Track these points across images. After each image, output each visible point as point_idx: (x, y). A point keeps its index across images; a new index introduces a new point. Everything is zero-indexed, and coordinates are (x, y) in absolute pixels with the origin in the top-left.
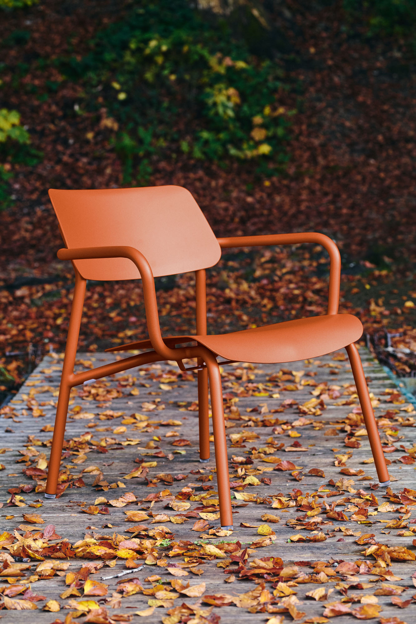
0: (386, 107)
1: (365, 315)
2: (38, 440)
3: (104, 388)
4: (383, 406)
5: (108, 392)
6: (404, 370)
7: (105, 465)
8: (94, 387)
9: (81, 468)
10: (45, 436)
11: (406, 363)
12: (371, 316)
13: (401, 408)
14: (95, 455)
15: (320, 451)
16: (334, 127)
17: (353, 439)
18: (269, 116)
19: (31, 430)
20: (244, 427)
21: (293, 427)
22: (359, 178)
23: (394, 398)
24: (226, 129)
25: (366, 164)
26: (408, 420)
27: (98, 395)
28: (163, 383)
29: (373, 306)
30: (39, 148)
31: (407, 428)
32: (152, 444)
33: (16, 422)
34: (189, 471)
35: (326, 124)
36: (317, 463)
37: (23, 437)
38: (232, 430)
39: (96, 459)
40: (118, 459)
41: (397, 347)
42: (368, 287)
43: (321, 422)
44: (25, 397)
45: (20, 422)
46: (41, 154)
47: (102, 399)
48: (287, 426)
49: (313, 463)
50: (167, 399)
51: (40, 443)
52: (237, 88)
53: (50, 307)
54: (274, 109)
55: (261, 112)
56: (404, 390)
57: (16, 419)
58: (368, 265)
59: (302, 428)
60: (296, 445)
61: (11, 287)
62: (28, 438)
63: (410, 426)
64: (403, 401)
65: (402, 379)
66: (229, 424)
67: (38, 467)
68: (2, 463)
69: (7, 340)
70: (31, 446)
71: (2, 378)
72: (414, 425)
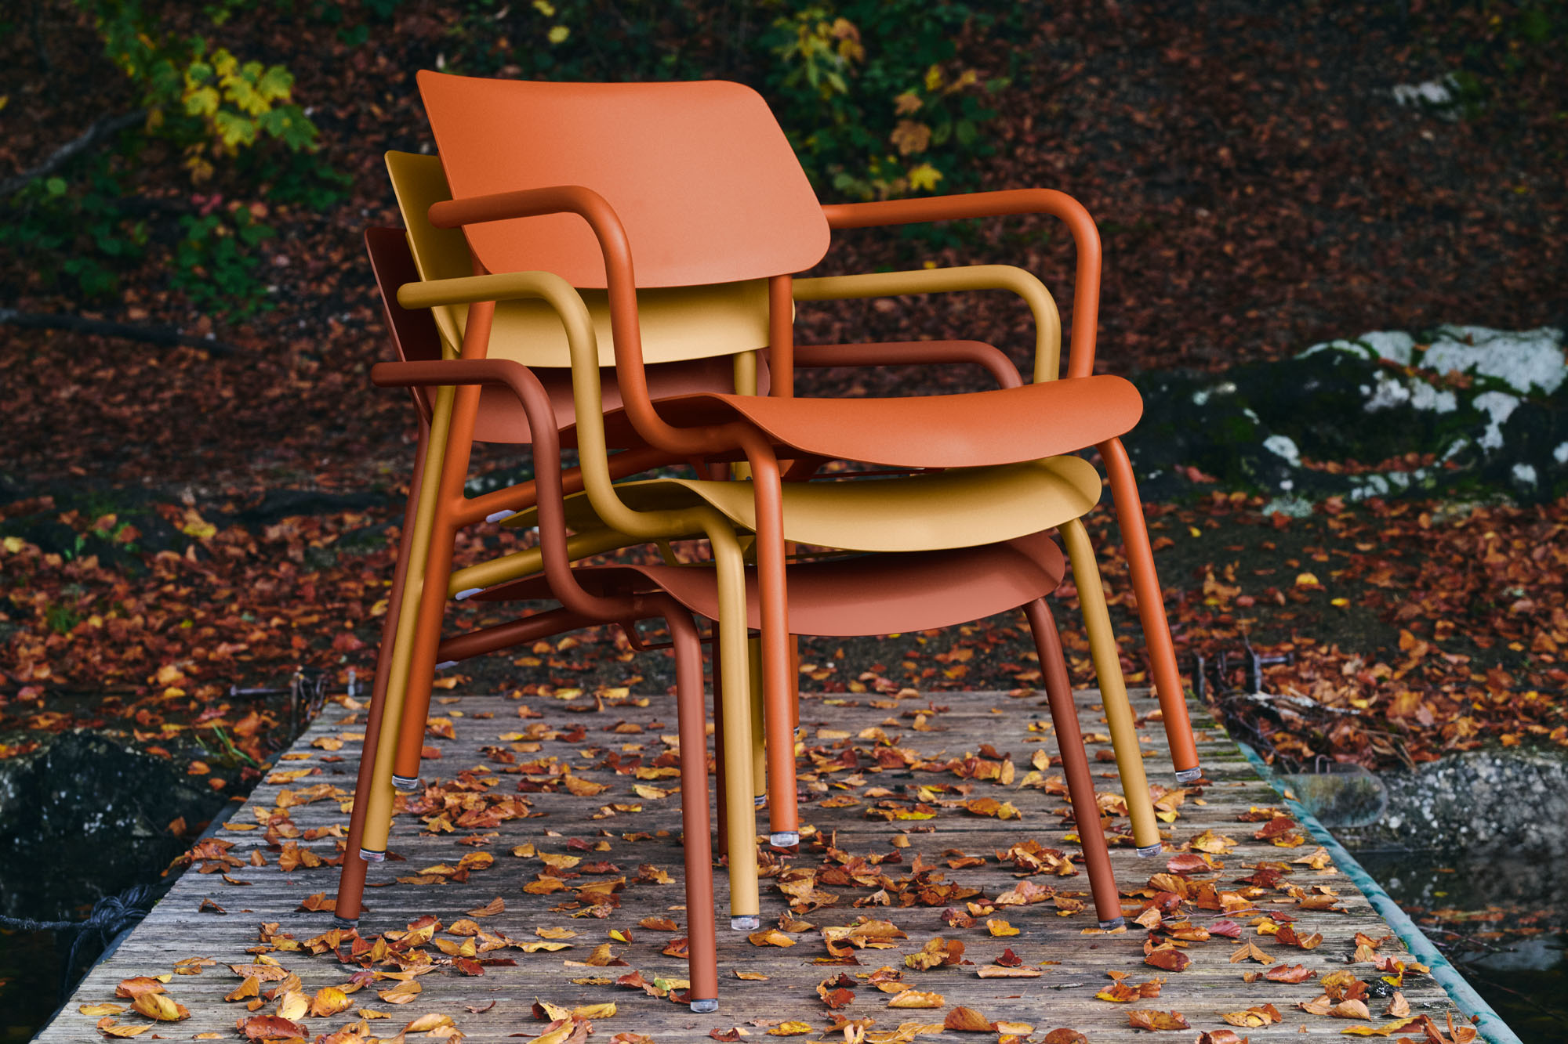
0: (1238, 77)
1: (1191, 606)
2: (289, 937)
3: (481, 792)
4: (1246, 851)
5: (492, 803)
6: (1297, 752)
7: (470, 1011)
8: (453, 789)
9: (401, 1018)
10: (310, 925)
11: (1302, 734)
12: (1205, 609)
13: (1293, 857)
14: (444, 982)
15: (1074, 977)
16: (1104, 125)
17: (1168, 946)
18: (938, 91)
19: (272, 907)
20: (863, 905)
21: (998, 907)
22: (1169, 253)
23: (1276, 830)
24: (827, 122)
25: (1187, 219)
26: (1318, 892)
27: (462, 811)
28: (643, 781)
29: (1210, 584)
30: (339, 164)
31: (1315, 914)
32: (606, 952)
33: (232, 883)
34: (707, 1033)
35: (1085, 114)
36: (1065, 1013)
37: (248, 925)
38: (829, 913)
39: (447, 992)
40: (508, 993)
41: (1278, 692)
42: (1196, 533)
43: (1074, 896)
44: (263, 814)
45: (242, 884)
46: (349, 179)
47: (474, 821)
48: (983, 907)
49: (1055, 1013)
50: (653, 825)
51: (292, 945)
52: (855, 21)
53: (355, 570)
54: (952, 75)
55: (919, 80)
56: (1295, 808)
57: (231, 876)
58: (1195, 474)
59: (1024, 910)
60: (1009, 960)
61: (254, 518)
62: (262, 928)
63: (1324, 908)
64: (1301, 840)
65: (1291, 777)
66: (822, 897)
67: (282, 1015)
68: (180, 1001)
69: (236, 654)
70: (268, 951)
71: (217, 756)
72: (1336, 906)
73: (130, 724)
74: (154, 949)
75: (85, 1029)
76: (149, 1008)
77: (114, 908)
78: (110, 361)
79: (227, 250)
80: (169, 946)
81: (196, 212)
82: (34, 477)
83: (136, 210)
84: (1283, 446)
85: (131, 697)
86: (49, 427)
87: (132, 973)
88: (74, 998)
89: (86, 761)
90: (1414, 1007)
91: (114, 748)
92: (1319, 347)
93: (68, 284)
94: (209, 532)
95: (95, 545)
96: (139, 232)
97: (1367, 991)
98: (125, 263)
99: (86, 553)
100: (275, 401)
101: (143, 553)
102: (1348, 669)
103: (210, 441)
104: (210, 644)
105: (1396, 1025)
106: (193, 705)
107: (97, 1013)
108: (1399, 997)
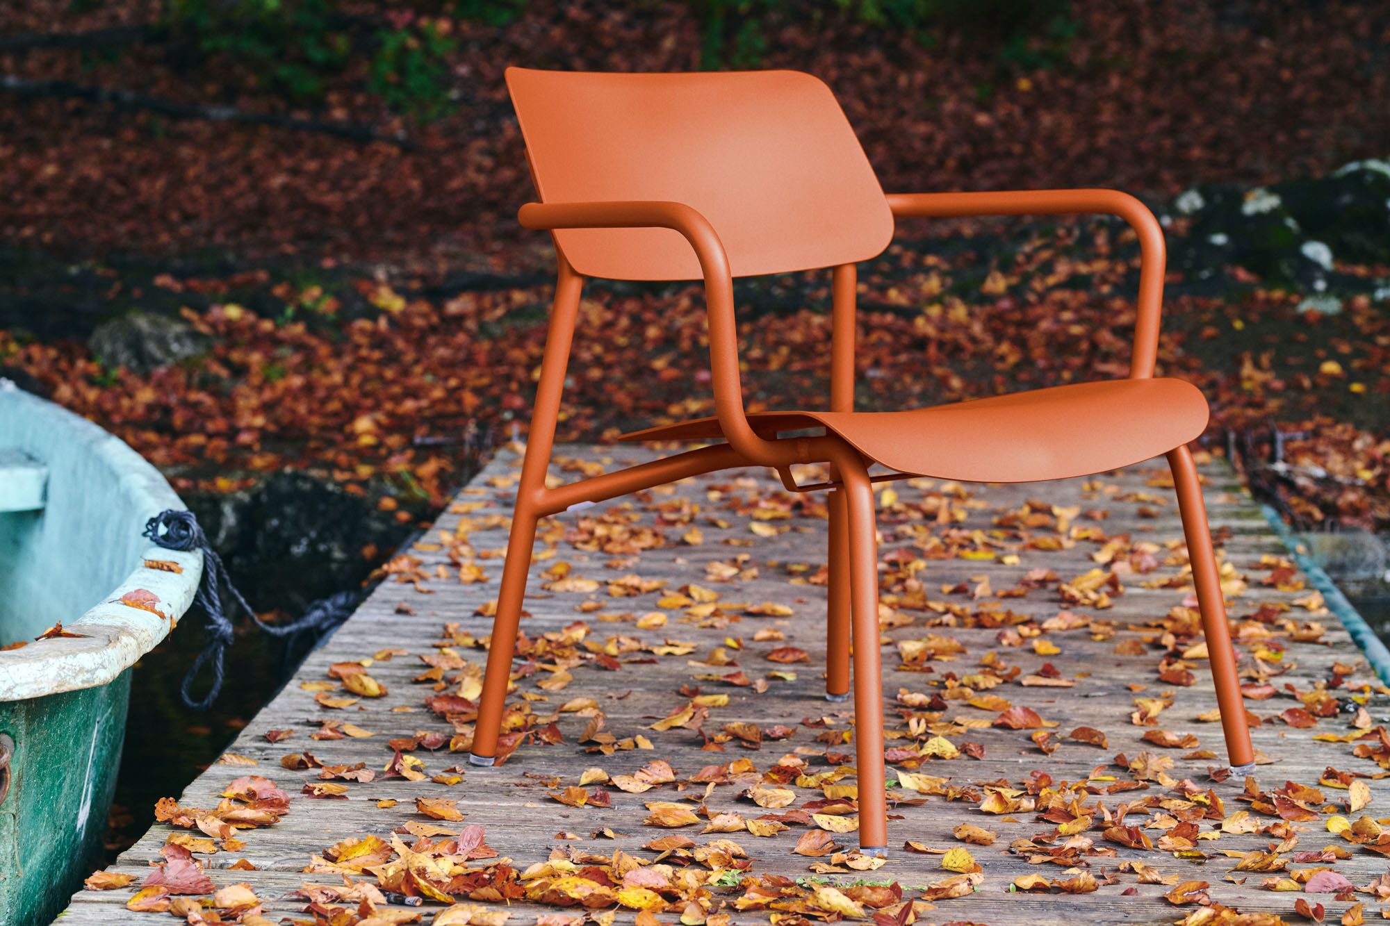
1: (1229, 388)
2: (467, 635)
3: (625, 525)
4: (1254, 593)
5: (634, 534)
6: (1310, 515)
7: (611, 697)
8: (602, 522)
9: (557, 701)
10: (482, 626)
11: (1315, 499)
12: (1241, 391)
13: (1294, 599)
14: (592, 674)
15: (1101, 688)
17: (1179, 666)
19: (454, 611)
20: (934, 625)
21: (1044, 631)
22: (1233, 78)
23: (1280, 577)
25: (1251, 48)
26: (1308, 628)
27: (609, 539)
28: (759, 520)
29: (1247, 370)
31: (1304, 645)
32: (722, 655)
33: (421, 592)
34: (800, 720)
36: (1091, 716)
37: (434, 625)
38: (905, 631)
39: (592, 682)
40: (642, 684)
41: (1296, 463)
42: (1238, 325)
43: (1108, 624)
44: (447, 537)
45: (429, 592)
47: (619, 549)
48: (1031, 629)
49: (1083, 715)
50: (765, 557)
51: (470, 641)
53: (520, 341)
56: (1305, 561)
57: (422, 585)
58: (1242, 275)
59: (1065, 633)
60: (1048, 672)
61: (436, 293)
62: (445, 628)
63: (1312, 641)
64: (1301, 585)
65: (1304, 535)
66: (899, 618)
67: (461, 695)
68: (380, 681)
69: (420, 410)
70: (451, 646)
71: (403, 495)
72: (1322, 639)
73: (331, 466)
74: (358, 641)
75: (305, 701)
76: (356, 686)
77: (325, 609)
78: (315, 153)
79: (416, 60)
80: (371, 639)
81: (390, 26)
82: (252, 253)
83: (340, 24)
84: (1318, 252)
85: (331, 443)
86: (263, 210)
87: (342, 659)
88: (296, 676)
89: (295, 496)
90: (1374, 721)
91: (318, 485)
92: (1353, 167)
93: (280, 87)
94: (397, 305)
95: (303, 314)
96: (342, 43)
97: (1338, 706)
98: (330, 69)
99: (295, 320)
100: (454, 193)
101: (342, 322)
102: (1358, 445)
103: (400, 226)
104: (397, 400)
105: (1358, 734)
106: (383, 452)
107: (314, 688)
108: (1362, 712)
